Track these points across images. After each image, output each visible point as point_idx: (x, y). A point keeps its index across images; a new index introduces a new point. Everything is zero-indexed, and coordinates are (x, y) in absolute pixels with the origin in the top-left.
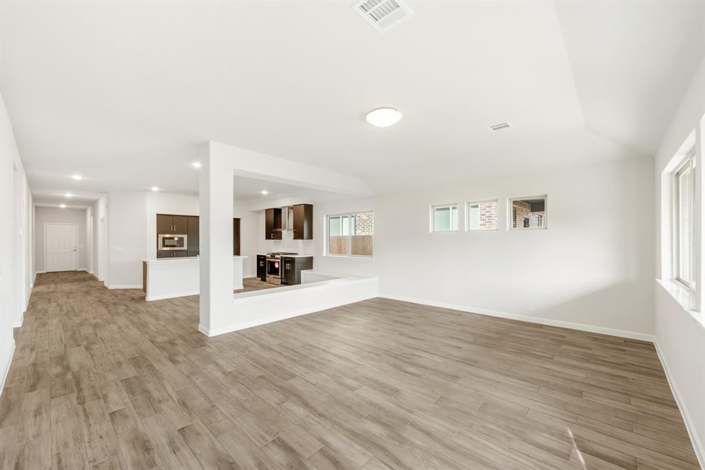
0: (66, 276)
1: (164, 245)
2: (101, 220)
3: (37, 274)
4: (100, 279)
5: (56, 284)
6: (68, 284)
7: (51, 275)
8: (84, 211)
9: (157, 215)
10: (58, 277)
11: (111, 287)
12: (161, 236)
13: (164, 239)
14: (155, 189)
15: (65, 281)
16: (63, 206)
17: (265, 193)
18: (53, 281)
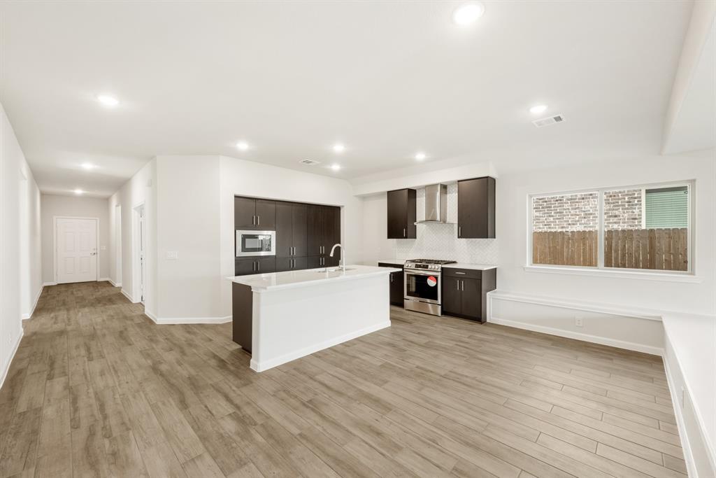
0: (84, 292)
1: (244, 249)
2: (135, 209)
3: (45, 287)
4: (135, 299)
5: (68, 310)
6: (86, 310)
7: (63, 289)
8: (107, 200)
9: (236, 197)
10: (72, 293)
11: (160, 321)
12: (240, 233)
13: (245, 237)
14: (243, 146)
15: (82, 302)
16: (79, 191)
17: (420, 156)
18: (64, 303)
